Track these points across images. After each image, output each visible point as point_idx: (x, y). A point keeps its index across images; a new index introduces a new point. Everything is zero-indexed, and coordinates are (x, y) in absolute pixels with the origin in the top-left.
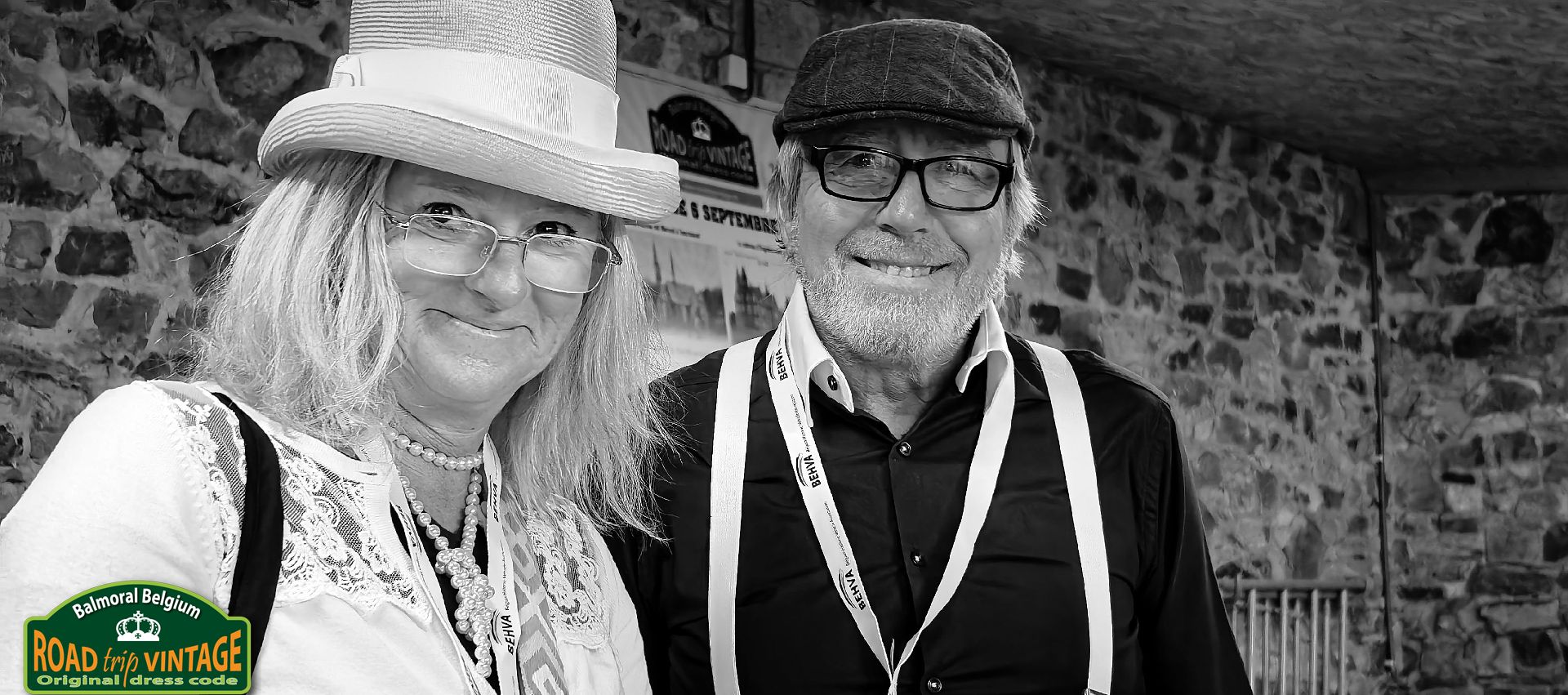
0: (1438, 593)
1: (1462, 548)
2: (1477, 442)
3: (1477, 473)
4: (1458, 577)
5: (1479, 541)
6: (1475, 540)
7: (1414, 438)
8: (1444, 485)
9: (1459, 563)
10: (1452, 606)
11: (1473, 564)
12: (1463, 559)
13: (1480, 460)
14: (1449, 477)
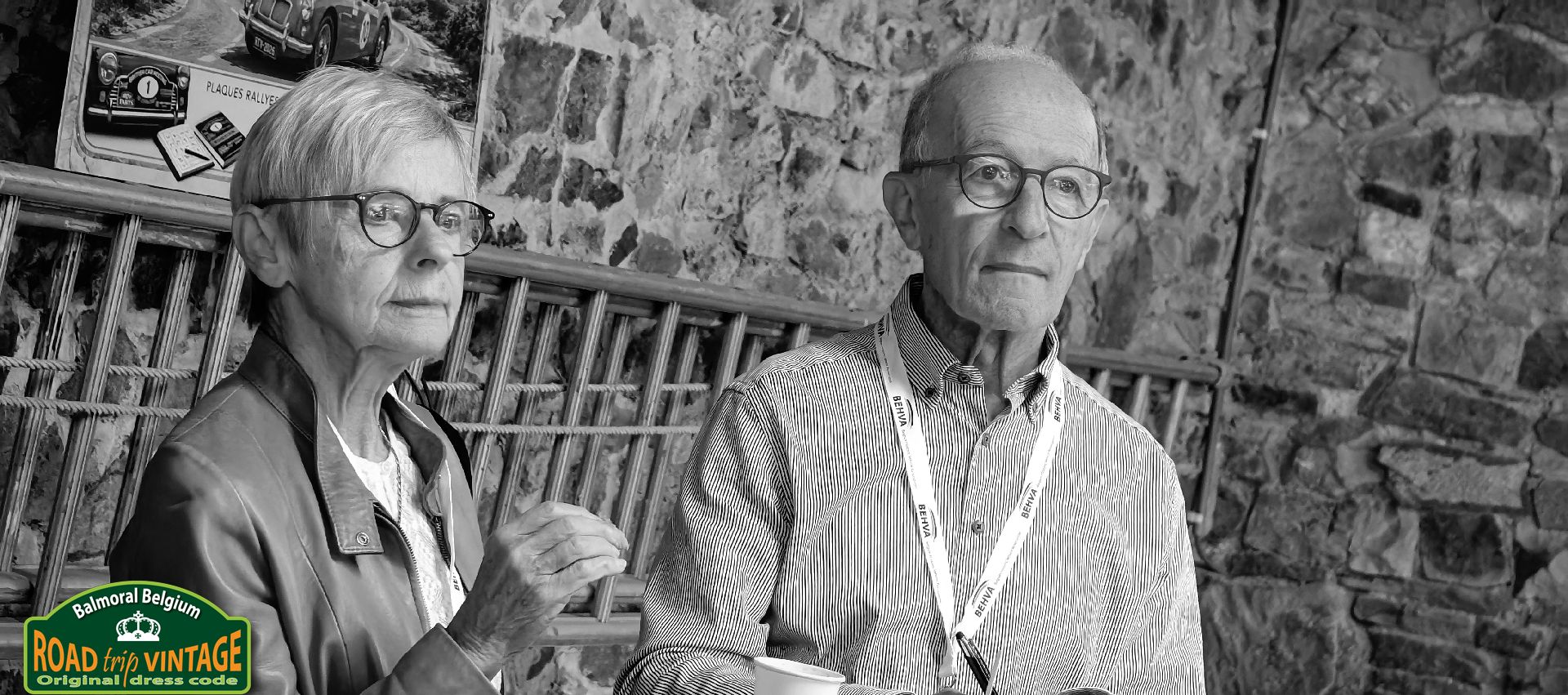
0: (1309, 405)
1: (1370, 330)
2: (1442, 139)
3: (1429, 197)
4: (1351, 384)
5: (1403, 324)
6: (1398, 320)
7: (1326, 107)
8: (1362, 208)
9: (1360, 356)
10: (1327, 433)
11: (1382, 364)
12: (1368, 351)
13: (1440, 176)
14: (1374, 194)
